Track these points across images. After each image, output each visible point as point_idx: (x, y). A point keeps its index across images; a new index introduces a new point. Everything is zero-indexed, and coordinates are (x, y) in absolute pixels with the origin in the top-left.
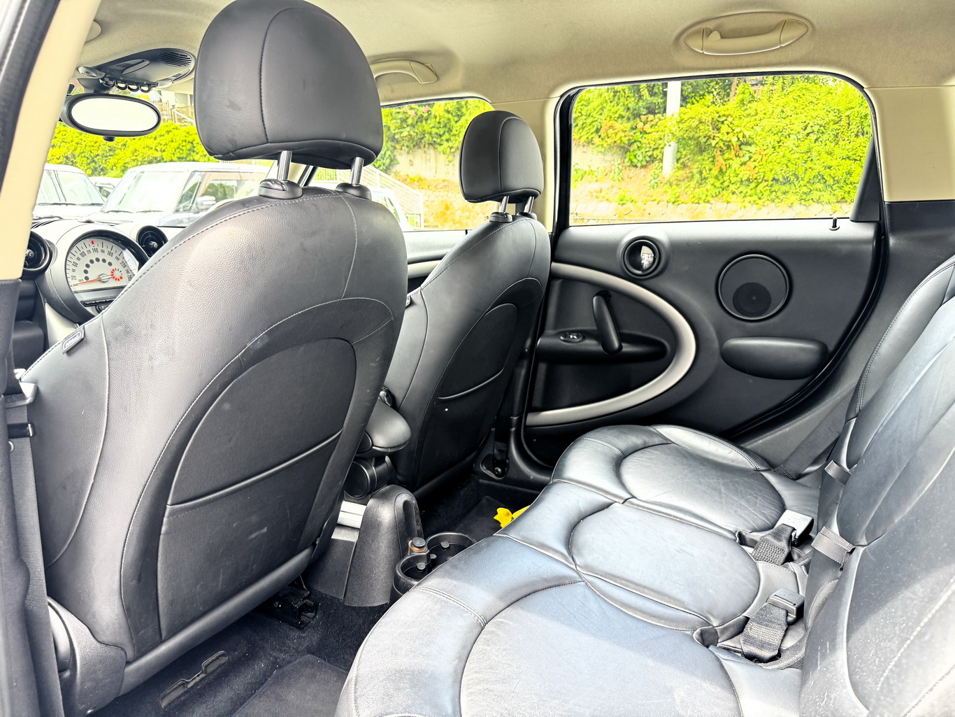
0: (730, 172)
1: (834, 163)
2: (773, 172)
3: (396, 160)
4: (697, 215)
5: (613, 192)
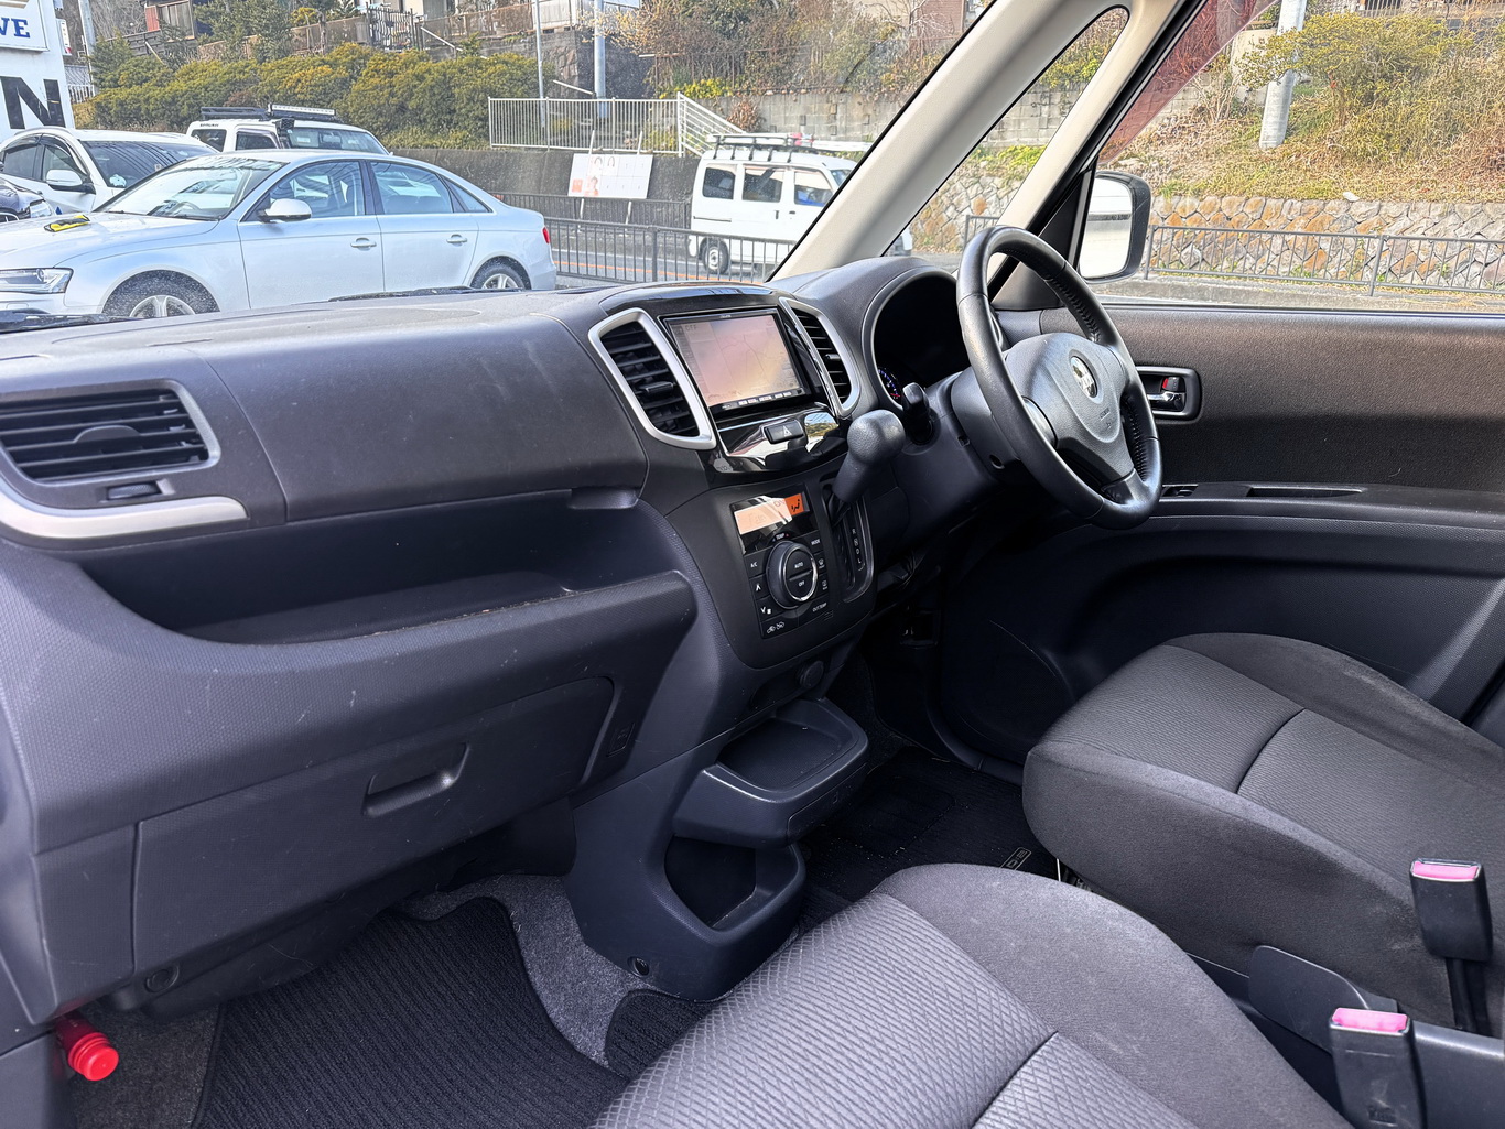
4: (1321, 223)
5: (1164, 175)
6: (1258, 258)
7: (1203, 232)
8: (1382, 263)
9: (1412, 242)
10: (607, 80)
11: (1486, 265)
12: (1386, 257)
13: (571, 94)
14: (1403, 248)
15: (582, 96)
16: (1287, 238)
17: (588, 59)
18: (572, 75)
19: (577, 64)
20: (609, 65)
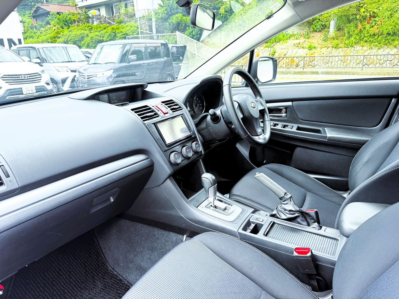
0: (365, 32)
2: (388, 30)
4: (347, 53)
5: (306, 44)
6: (332, 63)
7: (317, 57)
8: (364, 62)
9: (371, 56)
10: (156, 30)
11: (391, 61)
12: (365, 60)
13: (147, 34)
14: (369, 58)
15: (150, 34)
16: (340, 57)
17: (151, 25)
18: (147, 29)
19: (148, 26)
20: (156, 26)
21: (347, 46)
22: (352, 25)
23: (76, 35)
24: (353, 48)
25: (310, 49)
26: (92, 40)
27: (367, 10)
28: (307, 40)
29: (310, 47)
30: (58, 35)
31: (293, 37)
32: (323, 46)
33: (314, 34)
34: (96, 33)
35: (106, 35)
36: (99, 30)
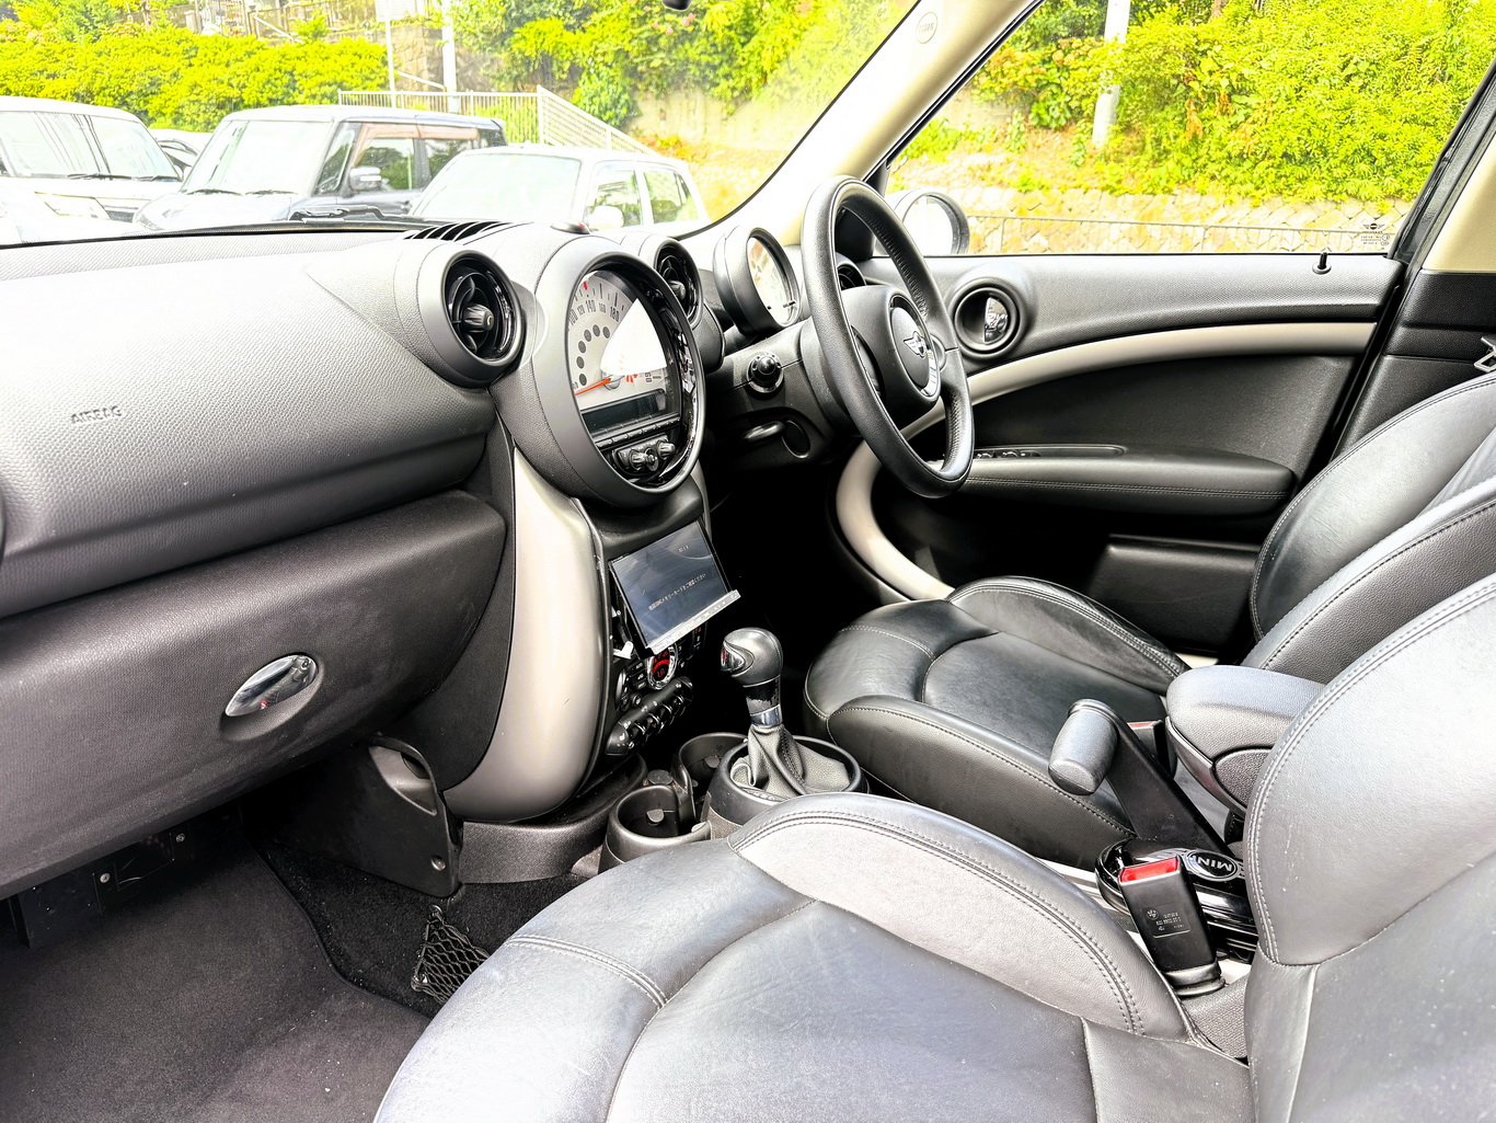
0: (1211, 142)
1: (1391, 130)
2: (1285, 143)
3: (638, 109)
4: (1151, 214)
5: (1011, 170)
10: (457, 76)
12: (1208, 244)
13: (421, 87)
14: (1221, 237)
15: (431, 89)
16: (1126, 228)
17: (437, 54)
18: (421, 68)
19: (425, 58)
20: (458, 59)
21: (1150, 190)
22: (1170, 117)
23: (127, 71)
24: (1171, 198)
25: (1024, 189)
26: (198, 95)
27: (1221, 67)
28: (1015, 156)
29: (1025, 185)
30: (50, 66)
31: (968, 141)
32: (1069, 184)
33: (1041, 137)
34: (212, 67)
35: (254, 77)
36: (225, 60)
